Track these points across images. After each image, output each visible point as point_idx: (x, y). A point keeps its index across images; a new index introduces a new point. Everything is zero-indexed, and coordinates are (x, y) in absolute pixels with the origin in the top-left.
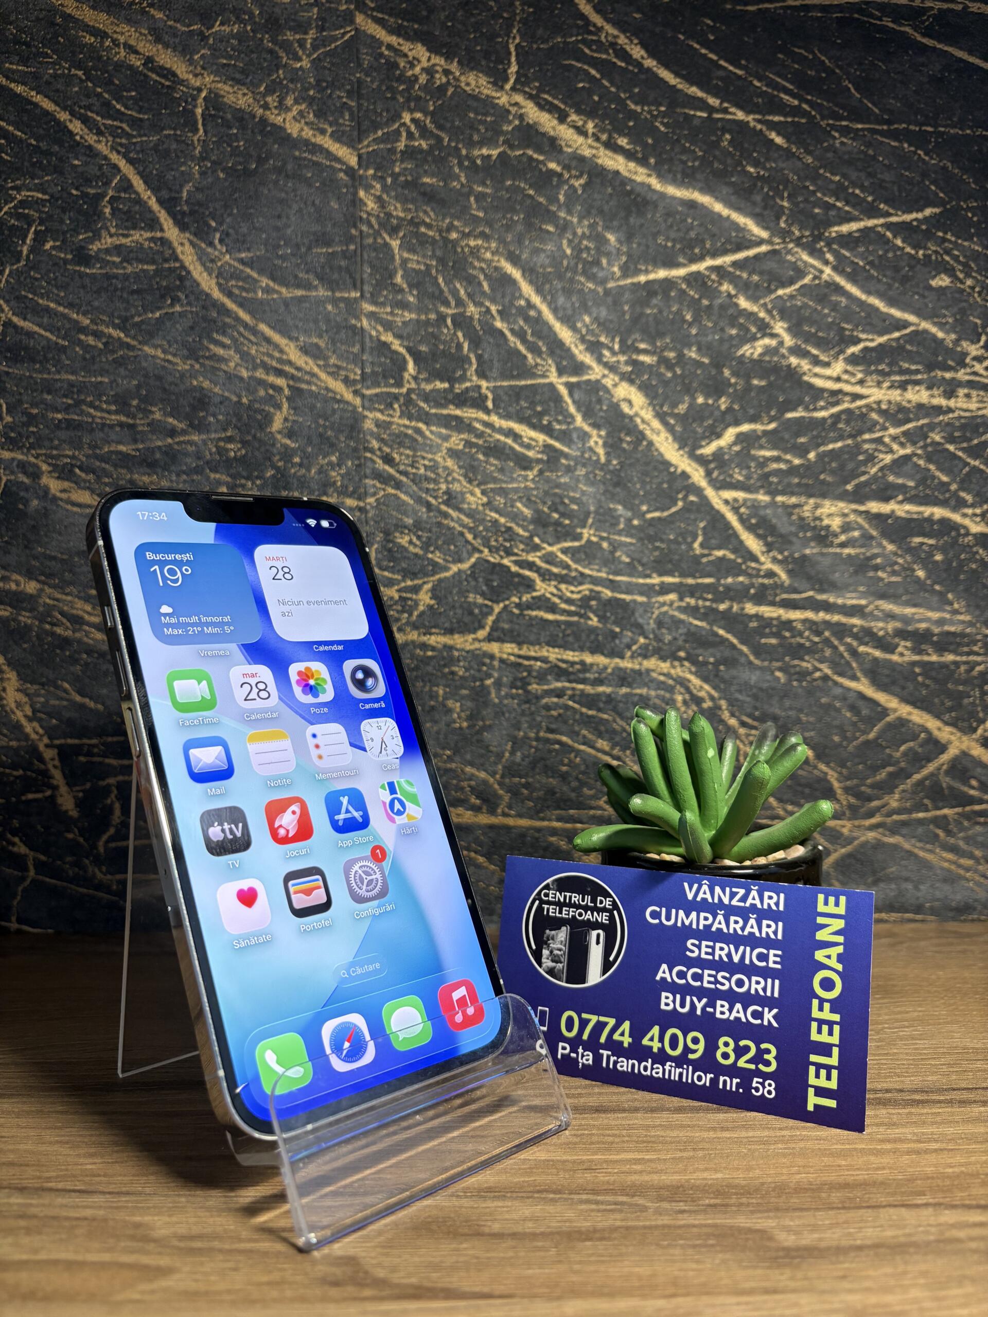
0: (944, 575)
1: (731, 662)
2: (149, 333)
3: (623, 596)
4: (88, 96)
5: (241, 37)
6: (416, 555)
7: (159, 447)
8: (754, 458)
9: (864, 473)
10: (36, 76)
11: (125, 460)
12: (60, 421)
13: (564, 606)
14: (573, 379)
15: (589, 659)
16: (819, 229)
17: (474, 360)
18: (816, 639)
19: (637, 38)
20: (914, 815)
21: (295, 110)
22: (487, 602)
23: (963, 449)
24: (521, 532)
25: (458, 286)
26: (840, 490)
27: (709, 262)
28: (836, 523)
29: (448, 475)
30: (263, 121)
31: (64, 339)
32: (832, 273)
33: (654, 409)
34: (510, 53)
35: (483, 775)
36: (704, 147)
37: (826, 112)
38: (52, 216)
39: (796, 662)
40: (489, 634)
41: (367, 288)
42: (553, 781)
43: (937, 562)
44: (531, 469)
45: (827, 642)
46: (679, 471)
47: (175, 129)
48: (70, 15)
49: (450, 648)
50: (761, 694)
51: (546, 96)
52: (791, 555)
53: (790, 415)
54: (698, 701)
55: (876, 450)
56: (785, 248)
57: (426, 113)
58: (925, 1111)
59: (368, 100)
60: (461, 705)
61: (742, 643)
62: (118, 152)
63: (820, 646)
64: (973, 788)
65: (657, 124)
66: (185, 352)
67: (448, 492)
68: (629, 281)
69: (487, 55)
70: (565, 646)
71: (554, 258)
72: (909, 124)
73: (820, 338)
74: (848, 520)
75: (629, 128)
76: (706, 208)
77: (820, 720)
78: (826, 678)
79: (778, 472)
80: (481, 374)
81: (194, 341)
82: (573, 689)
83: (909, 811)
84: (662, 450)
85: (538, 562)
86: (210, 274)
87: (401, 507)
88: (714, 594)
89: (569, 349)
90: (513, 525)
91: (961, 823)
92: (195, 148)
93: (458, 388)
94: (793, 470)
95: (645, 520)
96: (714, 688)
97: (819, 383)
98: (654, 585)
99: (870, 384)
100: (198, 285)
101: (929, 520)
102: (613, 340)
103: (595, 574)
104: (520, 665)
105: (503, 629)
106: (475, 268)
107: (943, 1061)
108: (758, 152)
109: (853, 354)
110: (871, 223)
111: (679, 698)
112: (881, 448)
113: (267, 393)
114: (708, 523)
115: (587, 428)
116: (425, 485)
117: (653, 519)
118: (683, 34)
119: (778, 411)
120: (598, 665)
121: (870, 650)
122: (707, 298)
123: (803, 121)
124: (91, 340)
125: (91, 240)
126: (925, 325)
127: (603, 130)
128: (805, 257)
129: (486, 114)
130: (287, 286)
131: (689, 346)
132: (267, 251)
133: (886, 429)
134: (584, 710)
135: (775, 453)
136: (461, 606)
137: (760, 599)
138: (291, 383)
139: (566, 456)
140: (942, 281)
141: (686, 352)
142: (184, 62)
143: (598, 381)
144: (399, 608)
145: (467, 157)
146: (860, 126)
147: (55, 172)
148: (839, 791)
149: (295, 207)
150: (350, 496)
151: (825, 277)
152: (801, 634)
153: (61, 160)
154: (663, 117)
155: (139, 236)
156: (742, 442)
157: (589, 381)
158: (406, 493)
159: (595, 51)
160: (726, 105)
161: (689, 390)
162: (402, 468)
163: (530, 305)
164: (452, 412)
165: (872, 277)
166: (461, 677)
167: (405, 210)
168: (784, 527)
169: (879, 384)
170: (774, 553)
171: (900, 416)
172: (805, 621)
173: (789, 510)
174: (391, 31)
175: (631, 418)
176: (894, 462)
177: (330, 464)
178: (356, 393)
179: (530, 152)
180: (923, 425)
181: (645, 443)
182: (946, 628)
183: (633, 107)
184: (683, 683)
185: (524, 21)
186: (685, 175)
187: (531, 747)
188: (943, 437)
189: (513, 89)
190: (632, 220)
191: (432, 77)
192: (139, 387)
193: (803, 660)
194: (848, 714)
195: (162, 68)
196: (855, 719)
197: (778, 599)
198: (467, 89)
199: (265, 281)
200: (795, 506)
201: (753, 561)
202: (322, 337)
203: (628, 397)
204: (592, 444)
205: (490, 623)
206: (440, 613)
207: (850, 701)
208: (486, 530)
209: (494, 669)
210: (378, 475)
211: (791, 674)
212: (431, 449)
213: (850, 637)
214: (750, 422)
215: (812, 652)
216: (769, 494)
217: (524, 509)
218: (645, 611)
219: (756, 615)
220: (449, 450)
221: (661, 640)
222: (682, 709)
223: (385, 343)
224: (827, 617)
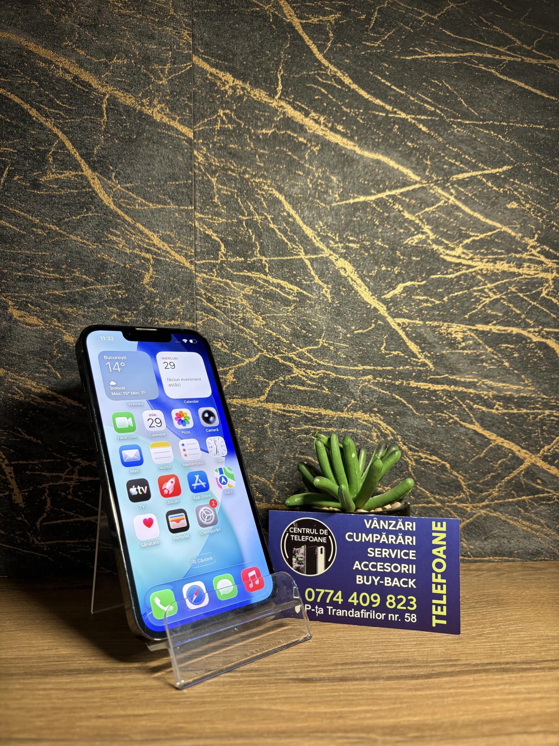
0: (519, 365)
1: (403, 414)
2: (74, 228)
3: (342, 377)
4: (41, 96)
5: (128, 66)
6: (225, 353)
7: (78, 292)
8: (414, 301)
9: (475, 309)
10: (10, 84)
11: (57, 299)
12: (20, 276)
13: (308, 382)
14: (314, 257)
15: (323, 412)
16: (447, 176)
17: (258, 245)
18: (450, 401)
19: (347, 73)
20: (507, 500)
21: (159, 107)
22: (265, 380)
23: (527, 296)
24: (285, 341)
25: (249, 204)
26: (462, 318)
27: (388, 193)
28: (459, 336)
29: (243, 309)
30: (141, 113)
31: (23, 230)
32: (454, 200)
33: (358, 273)
34: (278, 80)
35: (263, 479)
36: (384, 132)
37: (449, 115)
38: (18, 162)
39: (440, 414)
40: (267, 398)
41: (197, 204)
43: (515, 357)
44: (290, 306)
45: (456, 402)
46: (372, 307)
47: (90, 115)
48: (31, 51)
49: (245, 406)
50: (419, 432)
51: (298, 103)
52: (435, 354)
53: (433, 277)
54: (385, 436)
55: (481, 296)
56: (429, 186)
57: (232, 111)
58: (530, 674)
59: (199, 102)
60: (251, 439)
61: (409, 404)
62: (58, 128)
63: (452, 404)
64: (538, 484)
65: (358, 119)
66: (94, 238)
67: (243, 318)
68: (344, 202)
69: (265, 80)
70: (310, 405)
71: (303, 189)
72: (494, 121)
73: (448, 234)
74: (466, 334)
75: (344, 121)
76: (386, 164)
77: (453, 447)
78: (455, 423)
79: (427, 308)
80: (263, 254)
81: (99, 232)
82: (315, 429)
83: (505, 499)
84: (363, 295)
85: (295, 357)
86: (109, 196)
87: (217, 326)
88: (393, 375)
89: (311, 240)
90: (280, 337)
91: (533, 504)
92: (102, 126)
93: (250, 261)
94: (435, 307)
95: (354, 335)
96: (394, 429)
97: (448, 259)
98: (359, 370)
99: (476, 260)
100: (102, 201)
101: (510, 334)
102: (336, 234)
103: (326, 364)
104: (284, 415)
105: (275, 395)
106: (258, 194)
107: (536, 644)
108: (413, 135)
109: (467, 243)
110: (474, 174)
111: (375, 434)
112: (483, 294)
113: (141, 262)
114: (389, 335)
115: (321, 283)
116: (230, 314)
117: (358, 333)
118: (372, 71)
119: (426, 274)
120: (328, 415)
122: (387, 212)
123: (437, 119)
124: (40, 232)
125: (41, 176)
126: (505, 229)
127: (329, 122)
128: (440, 191)
129: (265, 112)
130: (152, 202)
131: (377, 238)
132: (141, 183)
133: (486, 285)
135: (426, 298)
136: (251, 382)
137: (418, 378)
138: (155, 256)
139: (310, 299)
140: (514, 205)
141: (375, 241)
142: (96, 79)
143: (327, 258)
145: (254, 134)
146: (467, 122)
147: (21, 137)
148: (464, 487)
149: (158, 159)
150: (187, 320)
151: (450, 202)
152: (442, 399)
153: (24, 131)
154: (362, 115)
155: (68, 174)
156: (407, 291)
157: (323, 257)
158: (219, 319)
159: (325, 79)
160: (395, 110)
161: (377, 263)
162: (217, 304)
163: (289, 216)
164: (246, 274)
165: (475, 202)
166: (251, 423)
167: (219, 162)
168: (430, 338)
169: (481, 260)
170: (426, 353)
171: (493, 277)
172: (443, 391)
173: (433, 329)
174: (212, 66)
175: (345, 278)
176: (490, 302)
177: (177, 302)
178: (191, 262)
179: (289, 132)
180: (505, 283)
181: (353, 292)
182: (521, 394)
183: (345, 109)
184: (376, 425)
185: (286, 63)
186: (374, 146)
187: (291, 463)
188: (516, 289)
189: (280, 98)
190: (345, 170)
191: (235, 91)
192: (66, 258)
193: (443, 412)
194: (469, 443)
195: (83, 82)
196: (472, 446)
197: (428, 378)
198: (255, 98)
199: (140, 200)
200: (436, 327)
201: (414, 357)
202: (172, 231)
203: (344, 266)
204: (324, 292)
205: (267, 392)
206: (239, 387)
207: (470, 436)
208: (265, 339)
209: (269, 418)
210: (204, 309)
211: (436, 421)
212: (234, 294)
213: (469, 399)
214: (411, 280)
215: (448, 408)
216: (422, 320)
217: (287, 328)
218: (355, 385)
219: (417, 388)
220: (244, 295)
221: (364, 402)
222: (376, 441)
223: (208, 235)
224: (456, 389)
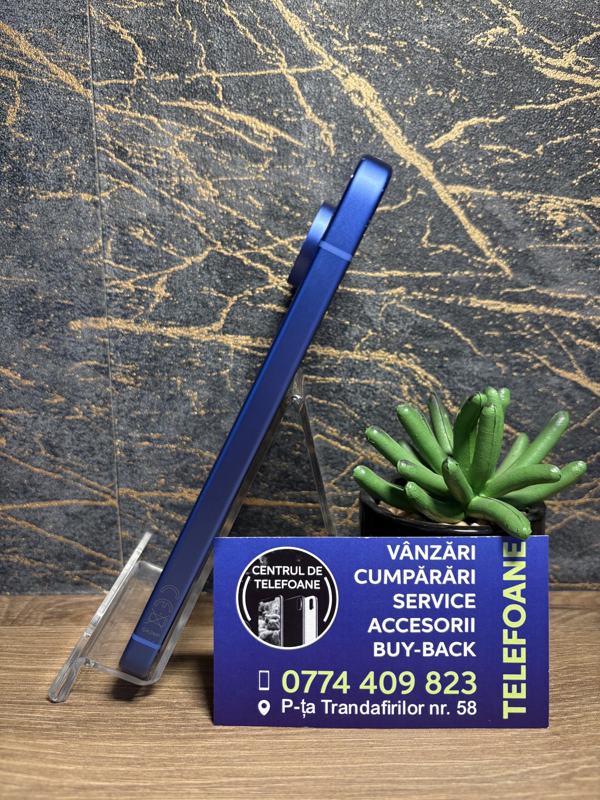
1: (455, 354)
3: (353, 290)
6: (150, 247)
8: (482, 153)
9: (591, 167)
14: (303, 70)
15: (321, 351)
17: (203, 49)
18: (537, 332)
22: (220, 295)
24: (253, 225)
26: (567, 185)
28: (560, 219)
29: (180, 168)
33: (383, 102)
39: (517, 354)
40: (224, 326)
42: (285, 465)
44: (263, 162)
45: (546, 334)
46: (408, 165)
49: (188, 339)
50: (481, 384)
52: (515, 250)
53: (518, 108)
54: (422, 390)
60: (198, 393)
61: (466, 337)
63: (539, 338)
67: (180, 186)
73: (552, 26)
74: (572, 214)
77: (535, 409)
78: (543, 369)
79: (505, 168)
80: (212, 65)
84: (391, 143)
85: (271, 256)
87: (135, 200)
88: (441, 287)
89: (299, 38)
90: (245, 218)
93: (189, 79)
94: (519, 165)
96: (438, 379)
97: (550, 74)
98: (383, 279)
102: (344, 27)
104: (254, 356)
105: (237, 322)
109: (585, 43)
111: (405, 388)
113: (1, 86)
114: (436, 216)
115: (317, 121)
116: (158, 178)
117: (383, 211)
119: (507, 104)
120: (329, 356)
121: (588, 343)
131: (420, 34)
134: (315, 399)
135: (504, 147)
136: (196, 299)
137: (484, 293)
138: (23, 75)
139: (297, 149)
141: (417, 40)
143: (328, 72)
144: (137, 301)
150: (85, 191)
152: (522, 327)
156: (471, 135)
157: (319, 71)
158: (140, 187)
161: (418, 82)
162: (135, 161)
164: (183, 104)
166: (198, 368)
168: (509, 222)
170: (499, 248)
172: (526, 314)
173: (515, 205)
175: (361, 111)
177: (65, 159)
178: (87, 85)
181: (374, 136)
184: (409, 373)
193: (523, 351)
194: (564, 403)
196: (568, 407)
197: (501, 293)
200: (521, 201)
201: (479, 256)
202: (51, 27)
203: (358, 88)
204: (323, 136)
205: (224, 315)
206: (176, 306)
207: (565, 391)
208: (219, 222)
209: (229, 360)
210: (111, 170)
211: (511, 366)
212: (165, 141)
213: (569, 330)
214: (479, 116)
215: (533, 344)
216: (497, 188)
217: (256, 202)
218: (374, 304)
219: (481, 308)
220: (180, 143)
221: (388, 332)
222: (408, 398)
223: (114, 32)
224: (549, 311)
